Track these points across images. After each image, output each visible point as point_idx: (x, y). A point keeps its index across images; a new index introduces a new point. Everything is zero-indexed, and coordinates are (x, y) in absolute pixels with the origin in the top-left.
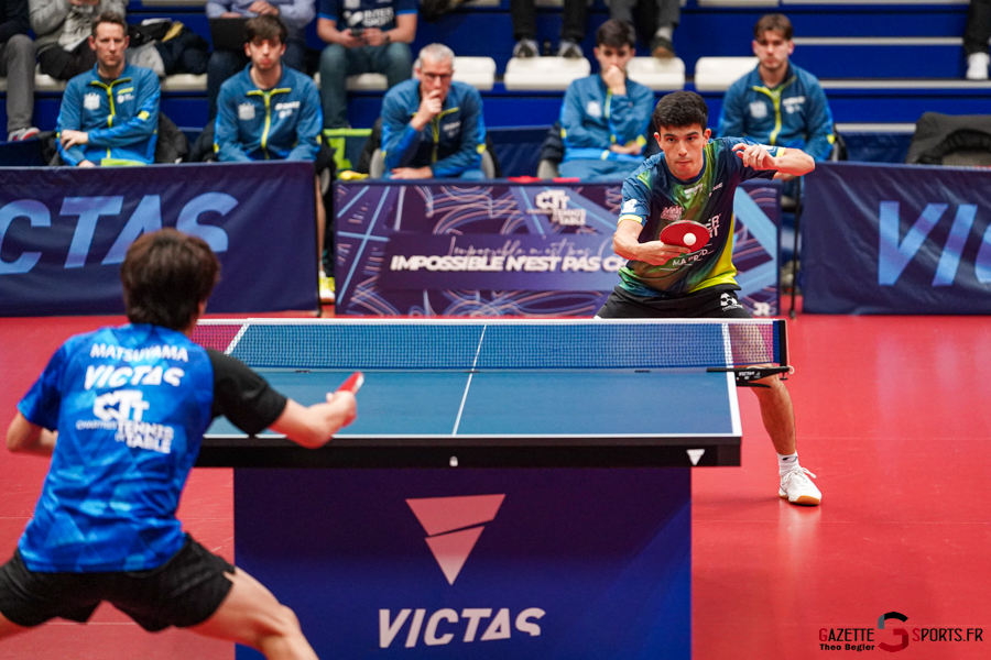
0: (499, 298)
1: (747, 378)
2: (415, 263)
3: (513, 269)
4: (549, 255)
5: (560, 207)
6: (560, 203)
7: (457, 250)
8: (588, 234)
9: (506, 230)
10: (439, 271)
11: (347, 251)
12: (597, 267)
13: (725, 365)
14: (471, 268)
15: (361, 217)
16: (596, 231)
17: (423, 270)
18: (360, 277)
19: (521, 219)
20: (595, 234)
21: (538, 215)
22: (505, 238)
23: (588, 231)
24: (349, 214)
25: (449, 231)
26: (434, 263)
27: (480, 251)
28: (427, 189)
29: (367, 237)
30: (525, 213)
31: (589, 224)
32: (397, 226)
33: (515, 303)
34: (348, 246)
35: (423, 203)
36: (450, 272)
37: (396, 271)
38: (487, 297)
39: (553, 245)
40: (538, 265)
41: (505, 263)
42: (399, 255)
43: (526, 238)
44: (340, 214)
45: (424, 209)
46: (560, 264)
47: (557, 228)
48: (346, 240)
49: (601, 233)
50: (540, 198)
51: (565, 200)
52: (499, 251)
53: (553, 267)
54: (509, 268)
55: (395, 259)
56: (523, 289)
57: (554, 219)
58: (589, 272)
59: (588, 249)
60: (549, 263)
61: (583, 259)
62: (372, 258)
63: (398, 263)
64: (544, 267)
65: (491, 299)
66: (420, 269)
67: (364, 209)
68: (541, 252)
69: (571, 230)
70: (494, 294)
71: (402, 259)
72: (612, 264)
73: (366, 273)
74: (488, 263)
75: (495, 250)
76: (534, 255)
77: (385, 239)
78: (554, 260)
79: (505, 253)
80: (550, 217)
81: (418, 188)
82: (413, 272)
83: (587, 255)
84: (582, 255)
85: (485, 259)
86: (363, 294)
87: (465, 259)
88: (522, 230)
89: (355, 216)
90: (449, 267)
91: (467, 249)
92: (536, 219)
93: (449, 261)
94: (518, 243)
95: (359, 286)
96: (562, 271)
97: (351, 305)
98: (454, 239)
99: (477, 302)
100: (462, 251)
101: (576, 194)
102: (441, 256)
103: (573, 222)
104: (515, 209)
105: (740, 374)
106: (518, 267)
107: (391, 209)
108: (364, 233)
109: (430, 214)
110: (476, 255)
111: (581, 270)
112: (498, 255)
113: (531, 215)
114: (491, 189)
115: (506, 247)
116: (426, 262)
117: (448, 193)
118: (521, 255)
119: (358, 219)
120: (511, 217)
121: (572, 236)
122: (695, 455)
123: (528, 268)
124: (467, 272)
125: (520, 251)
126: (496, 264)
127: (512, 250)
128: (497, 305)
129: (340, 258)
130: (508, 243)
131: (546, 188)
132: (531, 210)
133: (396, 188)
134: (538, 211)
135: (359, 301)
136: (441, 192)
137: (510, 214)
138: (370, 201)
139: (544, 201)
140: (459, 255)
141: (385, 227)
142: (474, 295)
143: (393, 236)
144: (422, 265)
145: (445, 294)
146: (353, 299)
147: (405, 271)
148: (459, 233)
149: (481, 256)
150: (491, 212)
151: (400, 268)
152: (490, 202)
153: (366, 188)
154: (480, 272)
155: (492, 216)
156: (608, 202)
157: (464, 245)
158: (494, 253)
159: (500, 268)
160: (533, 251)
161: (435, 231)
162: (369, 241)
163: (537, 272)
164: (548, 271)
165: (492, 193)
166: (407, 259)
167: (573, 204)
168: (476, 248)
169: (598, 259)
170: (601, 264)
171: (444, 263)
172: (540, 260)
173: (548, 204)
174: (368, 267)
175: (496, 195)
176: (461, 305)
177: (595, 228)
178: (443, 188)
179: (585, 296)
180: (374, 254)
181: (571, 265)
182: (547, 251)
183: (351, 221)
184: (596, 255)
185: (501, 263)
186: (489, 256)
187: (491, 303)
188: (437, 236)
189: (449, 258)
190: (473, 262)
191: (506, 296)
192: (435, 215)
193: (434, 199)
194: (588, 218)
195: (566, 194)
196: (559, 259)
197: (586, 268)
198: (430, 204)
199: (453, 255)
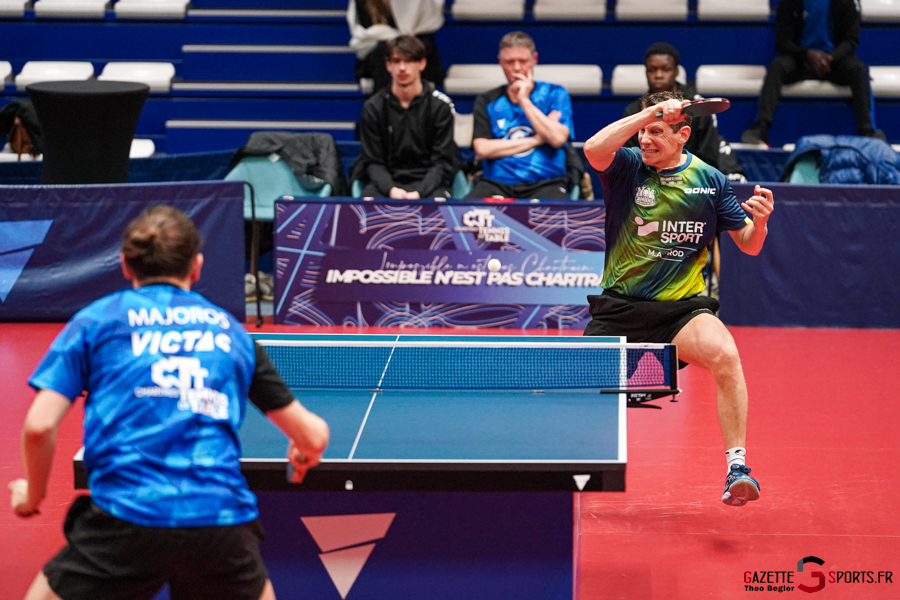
0: (428, 310)
1: (638, 399)
2: (349, 276)
3: (441, 282)
4: (475, 270)
5: (486, 226)
6: (486, 221)
7: (388, 264)
8: (512, 250)
9: (435, 246)
10: (371, 284)
11: (285, 265)
12: (519, 282)
13: (619, 386)
14: (401, 281)
15: (299, 233)
16: (519, 248)
17: (357, 282)
18: (297, 289)
19: (450, 236)
20: (519, 251)
21: (464, 232)
22: (435, 253)
23: (511, 247)
24: (287, 230)
25: (380, 247)
26: (367, 277)
27: (411, 266)
28: (361, 208)
29: (304, 252)
30: (453, 231)
31: (512, 241)
32: (333, 242)
33: (442, 314)
34: (287, 260)
35: (358, 220)
36: (382, 284)
37: (331, 284)
38: (416, 308)
39: (479, 260)
40: (464, 279)
41: (434, 277)
42: (334, 269)
43: (454, 253)
44: (279, 230)
45: (358, 226)
46: (485, 279)
47: (482, 245)
48: (284, 255)
49: (524, 250)
50: (467, 217)
51: (491, 218)
52: (428, 266)
53: (478, 282)
54: (437, 281)
55: (331, 272)
56: (449, 302)
57: (480, 236)
58: (512, 286)
59: (511, 265)
60: (475, 277)
61: (507, 274)
62: (308, 272)
63: (333, 276)
64: (471, 281)
65: (420, 311)
66: (354, 281)
67: (301, 225)
68: (467, 267)
69: (495, 247)
70: (423, 306)
71: (337, 272)
72: (533, 279)
73: (302, 285)
74: (418, 277)
75: (425, 265)
76: (461, 270)
77: (321, 254)
78: (480, 275)
79: (433, 267)
80: (476, 234)
81: (352, 206)
82: (347, 284)
83: (510, 270)
84: (506, 271)
85: (415, 273)
86: (300, 305)
87: (396, 273)
88: (450, 246)
89: (293, 232)
90: (381, 280)
91: (398, 264)
92: (462, 236)
93: (381, 275)
94: (445, 258)
95: (296, 298)
96: (487, 285)
97: (288, 315)
98: (386, 254)
99: (407, 313)
100: (393, 266)
101: (500, 213)
102: (374, 270)
103: (497, 239)
104: (443, 226)
105: (632, 396)
106: (446, 281)
107: (327, 225)
108: (302, 248)
109: (363, 230)
110: (407, 269)
111: (505, 284)
112: (427, 270)
113: (458, 232)
114: (420, 208)
115: (434, 262)
116: (360, 275)
117: (380, 211)
118: (448, 270)
119: (296, 234)
120: (439, 234)
121: (496, 252)
122: (581, 481)
123: (454, 282)
124: (398, 285)
125: (447, 266)
126: (425, 278)
127: (440, 265)
128: (424, 316)
129: (279, 271)
130: (437, 258)
131: (473, 207)
132: (458, 228)
133: (331, 206)
134: (465, 229)
135: (296, 312)
136: (375, 210)
137: (439, 231)
138: (308, 218)
139: (471, 219)
140: (390, 269)
141: (321, 243)
142: (404, 307)
143: (329, 251)
144: (355, 278)
145: (377, 305)
146: (290, 310)
147: (340, 284)
148: (391, 248)
149: (411, 270)
150: (420, 229)
151: (335, 281)
152: (420, 219)
153: (304, 206)
154: (409, 285)
155: (421, 233)
156: (531, 221)
157: (395, 259)
158: (423, 267)
159: (429, 282)
160: (460, 266)
161: (368, 247)
162: (306, 256)
163: (464, 286)
164: (474, 284)
165: (421, 211)
166: (342, 273)
167: (498, 222)
168: (406, 263)
169: (521, 274)
170: (524, 279)
171: (376, 277)
172: (466, 275)
173: (474, 222)
174: (304, 280)
175: (425, 214)
176: (392, 315)
177: (518, 246)
178: (376, 207)
179: (510, 309)
180: (310, 267)
181: (495, 280)
182: (474, 266)
183: (289, 236)
184: (519, 270)
185: (430, 277)
186: (419, 270)
187: (420, 315)
188: (370, 250)
189: (381, 272)
190: (404, 276)
191: (434, 308)
192: (368, 231)
193: (367, 217)
194: (511, 235)
195: (491, 213)
196: (484, 274)
197: (510, 282)
198: (363, 221)
199: (385, 269)
